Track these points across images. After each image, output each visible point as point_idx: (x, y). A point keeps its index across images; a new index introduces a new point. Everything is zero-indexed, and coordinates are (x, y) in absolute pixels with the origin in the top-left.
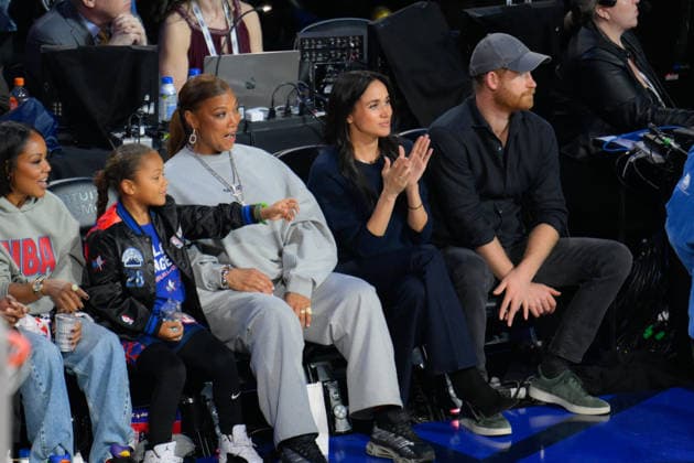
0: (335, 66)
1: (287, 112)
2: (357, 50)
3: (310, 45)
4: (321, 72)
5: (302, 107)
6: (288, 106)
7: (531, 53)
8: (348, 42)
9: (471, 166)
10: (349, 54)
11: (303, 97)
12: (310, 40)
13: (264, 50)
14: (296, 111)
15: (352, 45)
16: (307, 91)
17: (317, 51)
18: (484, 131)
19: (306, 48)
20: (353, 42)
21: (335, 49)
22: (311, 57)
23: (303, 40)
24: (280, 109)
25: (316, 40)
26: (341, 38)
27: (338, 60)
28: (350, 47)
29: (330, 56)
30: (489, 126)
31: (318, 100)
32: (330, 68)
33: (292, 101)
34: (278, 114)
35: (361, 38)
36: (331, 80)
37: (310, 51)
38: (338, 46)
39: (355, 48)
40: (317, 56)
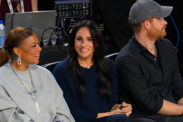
0: (75, 19)
1: (50, 43)
2: (87, 10)
3: (62, 8)
4: (68, 22)
5: (58, 41)
6: (50, 40)
8: (82, 6)
10: (82, 12)
11: (58, 35)
12: (62, 5)
14: (54, 43)
15: (84, 8)
16: (60, 32)
17: (65, 11)
19: (60, 9)
20: (85, 6)
21: (75, 10)
22: (62, 14)
23: (58, 5)
24: (45, 42)
25: (65, 5)
26: (79, 4)
27: (77, 16)
28: (83, 9)
29: (73, 14)
31: (66, 37)
32: (72, 20)
33: (52, 37)
34: (45, 44)
35: (89, 4)
36: (73, 26)
37: (62, 11)
38: (77, 8)
39: (86, 9)
40: (66, 14)
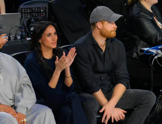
0: (35, 19)
1: (16, 38)
2: (44, 13)
3: (25, 11)
4: (29, 22)
5: (21, 36)
6: (16, 35)
7: (115, 14)
8: (40, 9)
9: (90, 60)
10: (40, 14)
11: (22, 32)
12: (25, 9)
13: (6, 13)
14: (19, 37)
15: (42, 11)
16: (23, 30)
17: (28, 13)
18: (96, 45)
19: (23, 12)
20: (43, 9)
22: (25, 16)
23: (22, 9)
24: (12, 37)
25: (27, 8)
26: (38, 8)
27: (36, 17)
28: (41, 12)
29: (33, 15)
30: (98, 44)
31: (28, 33)
32: (33, 20)
33: (17, 34)
34: (12, 39)
35: (45, 8)
36: (33, 25)
37: (25, 13)
38: (36, 11)
39: (43, 12)
40: (28, 15)
